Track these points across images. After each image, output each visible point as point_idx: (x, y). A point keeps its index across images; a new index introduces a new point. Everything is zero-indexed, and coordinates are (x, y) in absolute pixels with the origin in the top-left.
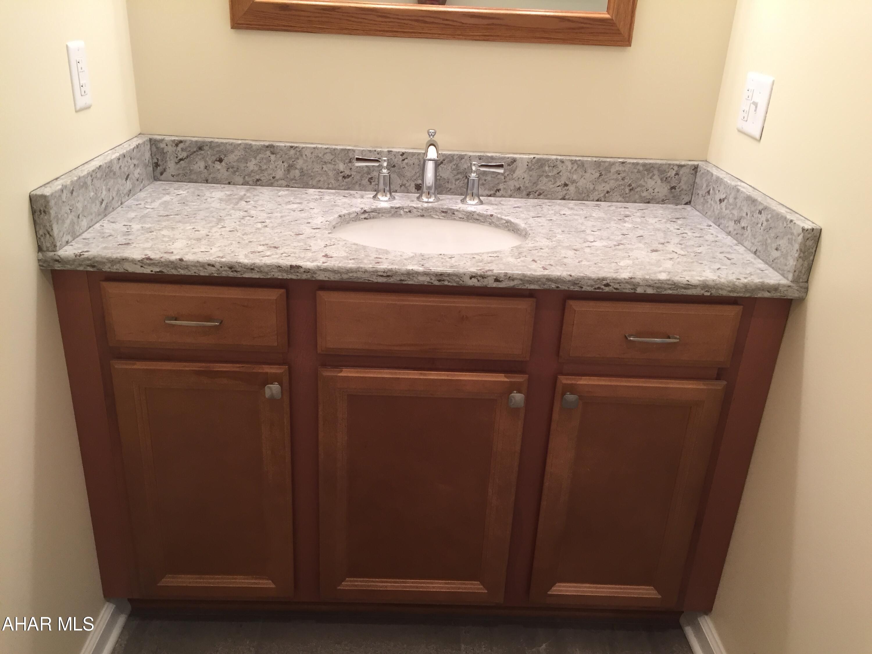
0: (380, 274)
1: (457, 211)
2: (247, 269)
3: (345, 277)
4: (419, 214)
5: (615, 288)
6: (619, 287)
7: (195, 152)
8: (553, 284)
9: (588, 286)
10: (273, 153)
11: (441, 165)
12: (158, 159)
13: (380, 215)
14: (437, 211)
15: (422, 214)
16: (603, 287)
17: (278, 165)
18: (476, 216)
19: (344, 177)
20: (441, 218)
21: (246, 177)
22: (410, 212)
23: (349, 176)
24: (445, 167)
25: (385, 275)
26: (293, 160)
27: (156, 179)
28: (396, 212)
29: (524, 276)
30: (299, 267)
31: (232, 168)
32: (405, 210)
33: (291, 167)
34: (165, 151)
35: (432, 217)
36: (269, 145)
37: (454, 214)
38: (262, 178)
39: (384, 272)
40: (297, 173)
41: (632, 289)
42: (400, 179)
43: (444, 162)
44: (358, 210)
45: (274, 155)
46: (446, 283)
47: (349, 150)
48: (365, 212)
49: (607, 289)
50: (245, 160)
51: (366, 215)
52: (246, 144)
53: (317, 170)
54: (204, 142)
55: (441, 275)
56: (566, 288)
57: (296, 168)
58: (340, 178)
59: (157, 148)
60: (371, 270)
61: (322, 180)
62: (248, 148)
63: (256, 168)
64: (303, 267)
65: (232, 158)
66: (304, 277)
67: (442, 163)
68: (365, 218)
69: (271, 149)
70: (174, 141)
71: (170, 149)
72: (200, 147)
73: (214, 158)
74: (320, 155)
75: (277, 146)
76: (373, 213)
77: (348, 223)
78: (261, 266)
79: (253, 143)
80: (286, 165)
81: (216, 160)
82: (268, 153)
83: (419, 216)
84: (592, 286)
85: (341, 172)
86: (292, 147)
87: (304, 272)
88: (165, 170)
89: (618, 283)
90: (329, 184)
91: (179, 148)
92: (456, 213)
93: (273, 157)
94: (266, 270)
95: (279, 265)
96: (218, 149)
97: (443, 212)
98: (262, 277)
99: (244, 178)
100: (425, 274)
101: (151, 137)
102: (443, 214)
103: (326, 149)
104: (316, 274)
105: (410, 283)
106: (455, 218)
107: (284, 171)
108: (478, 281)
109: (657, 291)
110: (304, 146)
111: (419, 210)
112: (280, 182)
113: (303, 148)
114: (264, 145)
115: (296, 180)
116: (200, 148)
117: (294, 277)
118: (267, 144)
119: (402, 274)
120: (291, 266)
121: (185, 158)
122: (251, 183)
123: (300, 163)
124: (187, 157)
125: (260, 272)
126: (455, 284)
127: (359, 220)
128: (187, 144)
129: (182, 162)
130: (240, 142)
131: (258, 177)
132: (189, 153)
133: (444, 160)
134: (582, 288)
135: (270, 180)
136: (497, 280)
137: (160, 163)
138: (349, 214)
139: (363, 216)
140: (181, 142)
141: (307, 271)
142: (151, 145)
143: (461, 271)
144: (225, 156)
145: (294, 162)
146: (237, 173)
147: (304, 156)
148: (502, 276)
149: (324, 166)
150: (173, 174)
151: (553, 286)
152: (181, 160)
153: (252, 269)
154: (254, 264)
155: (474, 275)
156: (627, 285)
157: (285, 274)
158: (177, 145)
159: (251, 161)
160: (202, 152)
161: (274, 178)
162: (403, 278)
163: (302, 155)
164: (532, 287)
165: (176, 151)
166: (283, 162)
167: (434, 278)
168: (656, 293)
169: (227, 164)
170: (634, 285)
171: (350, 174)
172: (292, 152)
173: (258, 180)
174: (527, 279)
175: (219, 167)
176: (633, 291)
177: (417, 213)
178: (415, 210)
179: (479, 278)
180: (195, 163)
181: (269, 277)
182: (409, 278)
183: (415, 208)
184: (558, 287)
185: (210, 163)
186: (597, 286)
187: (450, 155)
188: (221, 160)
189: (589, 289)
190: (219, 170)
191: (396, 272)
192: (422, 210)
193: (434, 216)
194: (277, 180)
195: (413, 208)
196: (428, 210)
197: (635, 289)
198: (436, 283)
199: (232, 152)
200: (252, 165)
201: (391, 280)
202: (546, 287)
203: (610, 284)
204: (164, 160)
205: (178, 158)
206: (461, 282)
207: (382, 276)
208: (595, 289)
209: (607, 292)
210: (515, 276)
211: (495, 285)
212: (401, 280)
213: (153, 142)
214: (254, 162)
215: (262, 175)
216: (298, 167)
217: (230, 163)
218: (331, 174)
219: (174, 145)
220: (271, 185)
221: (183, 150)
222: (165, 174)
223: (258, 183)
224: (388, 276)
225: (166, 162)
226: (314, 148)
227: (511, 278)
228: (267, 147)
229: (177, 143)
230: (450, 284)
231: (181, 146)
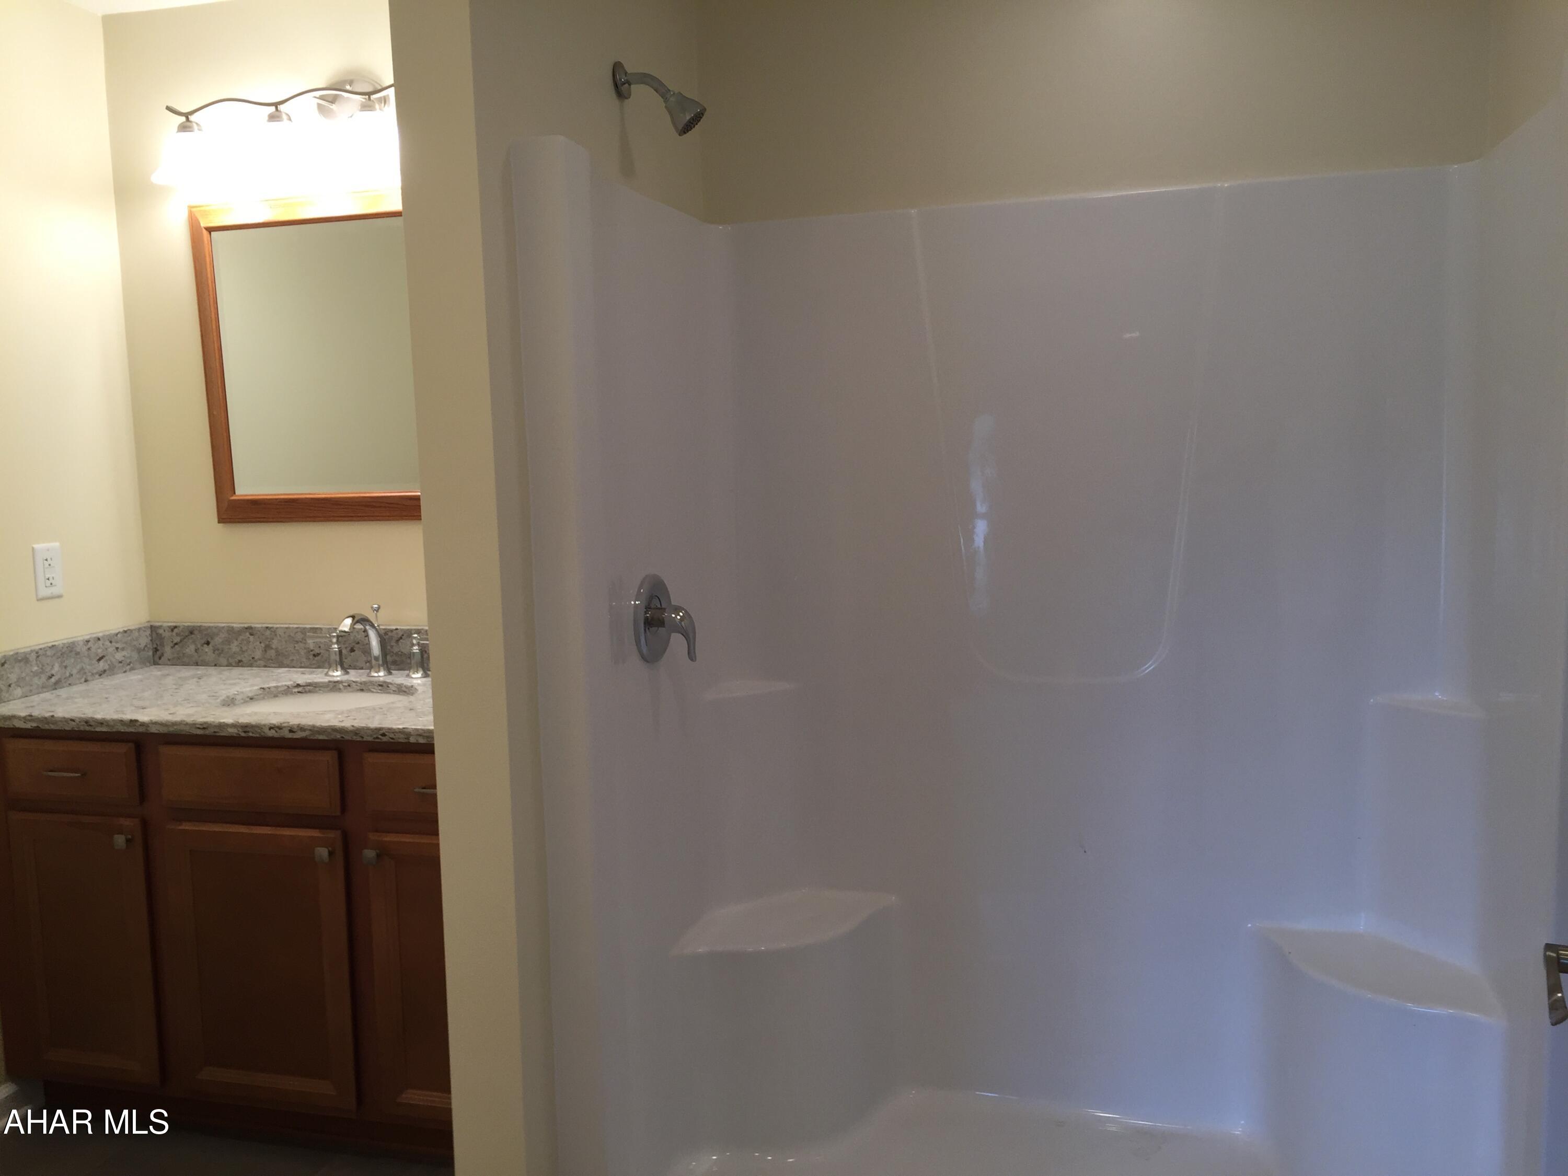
0: (198, 726)
1: (391, 684)
2: (98, 723)
3: (171, 729)
4: (358, 688)
5: (391, 738)
6: (394, 737)
7: (186, 636)
8: (339, 734)
9: (368, 736)
10: (251, 634)
11: (401, 641)
12: (157, 644)
13: (317, 689)
14: (374, 685)
15: (361, 688)
16: (380, 737)
17: (256, 646)
18: (404, 689)
19: (314, 655)
20: (379, 691)
21: (230, 659)
22: (349, 686)
23: (319, 654)
24: (404, 641)
25: (201, 727)
26: (269, 640)
27: (155, 663)
28: (335, 686)
29: (314, 726)
30: (136, 721)
31: (218, 650)
32: (344, 684)
33: (268, 647)
34: (163, 636)
35: (373, 692)
36: (248, 627)
37: (388, 687)
38: (243, 659)
39: (201, 725)
40: (272, 653)
41: (406, 738)
42: (365, 656)
43: (403, 637)
44: (289, 683)
45: (252, 637)
46: (251, 734)
47: (317, 628)
48: (298, 685)
49: (385, 739)
50: (228, 642)
51: (300, 689)
52: (228, 627)
53: (290, 649)
54: (194, 627)
55: (246, 727)
56: (350, 739)
57: (272, 648)
58: (311, 657)
59: (157, 634)
60: (191, 722)
61: (295, 659)
62: (231, 630)
63: (238, 649)
64: (140, 720)
65: (218, 640)
66: (141, 730)
67: (401, 638)
68: (299, 692)
69: (250, 630)
70: (169, 627)
71: (167, 634)
72: (191, 631)
73: (203, 641)
74: (292, 634)
75: (255, 627)
76: (309, 687)
77: (276, 696)
78: (109, 721)
79: (235, 625)
80: (263, 645)
81: (205, 643)
82: (248, 634)
83: (358, 690)
84: (371, 736)
85: (312, 651)
86: (267, 628)
87: (140, 725)
88: (162, 655)
89: (393, 733)
90: (301, 663)
91: (174, 633)
92: (390, 686)
93: (251, 638)
94: (112, 724)
95: (122, 719)
96: (205, 632)
97: (380, 685)
98: (109, 730)
99: (228, 660)
100: (233, 726)
101: (152, 624)
102: (380, 688)
103: (297, 628)
104: (149, 726)
105: (222, 734)
106: (389, 691)
107: (262, 651)
108: (276, 732)
109: (428, 741)
110: (278, 626)
111: (358, 684)
112: (259, 662)
113: (277, 628)
114: (244, 627)
115: (272, 660)
116: (191, 633)
117: (133, 730)
118: (246, 626)
119: (215, 726)
120: (131, 721)
121: (179, 643)
122: (234, 664)
123: (275, 643)
124: (181, 641)
125: (108, 725)
126: (258, 736)
127: (292, 693)
128: (181, 629)
129: (176, 646)
130: (223, 625)
131: (239, 658)
132: (182, 637)
133: (403, 635)
134: (363, 738)
135: (250, 660)
136: (291, 731)
137: (159, 648)
138: (277, 687)
139: (296, 690)
140: (175, 627)
141: (143, 724)
142: (152, 632)
143: (263, 723)
144: (212, 638)
145: (271, 643)
146: (222, 655)
147: (278, 636)
148: (295, 727)
149: (296, 645)
150: (169, 658)
151: (339, 736)
152: (176, 644)
153: (102, 724)
154: (104, 719)
155: (272, 726)
156: (400, 734)
157: (125, 728)
158: (172, 630)
159: (233, 643)
160: (193, 636)
161: (253, 658)
162: (215, 730)
163: (276, 635)
164: (321, 737)
165: (172, 635)
166: (260, 643)
167: (240, 730)
168: (427, 742)
169: (213, 647)
170: (407, 735)
171: (319, 652)
172: (268, 632)
173: (240, 661)
174: (316, 729)
175: (207, 650)
176: (406, 741)
177: (356, 687)
178: (354, 684)
179: (276, 729)
180: (186, 646)
181: (114, 730)
182: (220, 730)
183: (354, 682)
184: (342, 737)
185: (199, 646)
186: (375, 736)
187: (408, 630)
188: (208, 643)
189: (370, 739)
190: (206, 652)
191: (211, 724)
192: (361, 683)
193: (372, 690)
194: (256, 661)
195: (352, 682)
196: (367, 683)
197: (408, 738)
198: (243, 734)
199: (218, 635)
200: (234, 647)
201: (207, 732)
202: (332, 737)
203: (386, 733)
204: (162, 645)
205: (174, 643)
206: (262, 734)
207: (199, 728)
208: (374, 738)
209: (385, 742)
210: (306, 728)
211: (290, 736)
212: (215, 732)
213: (153, 629)
214: (236, 643)
215: (242, 656)
216: (274, 647)
217: (216, 645)
218: (302, 652)
219: (170, 630)
220: (251, 666)
221: (177, 635)
222: (162, 658)
223: (240, 664)
224: (204, 728)
225: (164, 646)
226: (287, 628)
227: (302, 728)
228: (246, 628)
229: (173, 629)
230: (254, 735)
231: (176, 630)
